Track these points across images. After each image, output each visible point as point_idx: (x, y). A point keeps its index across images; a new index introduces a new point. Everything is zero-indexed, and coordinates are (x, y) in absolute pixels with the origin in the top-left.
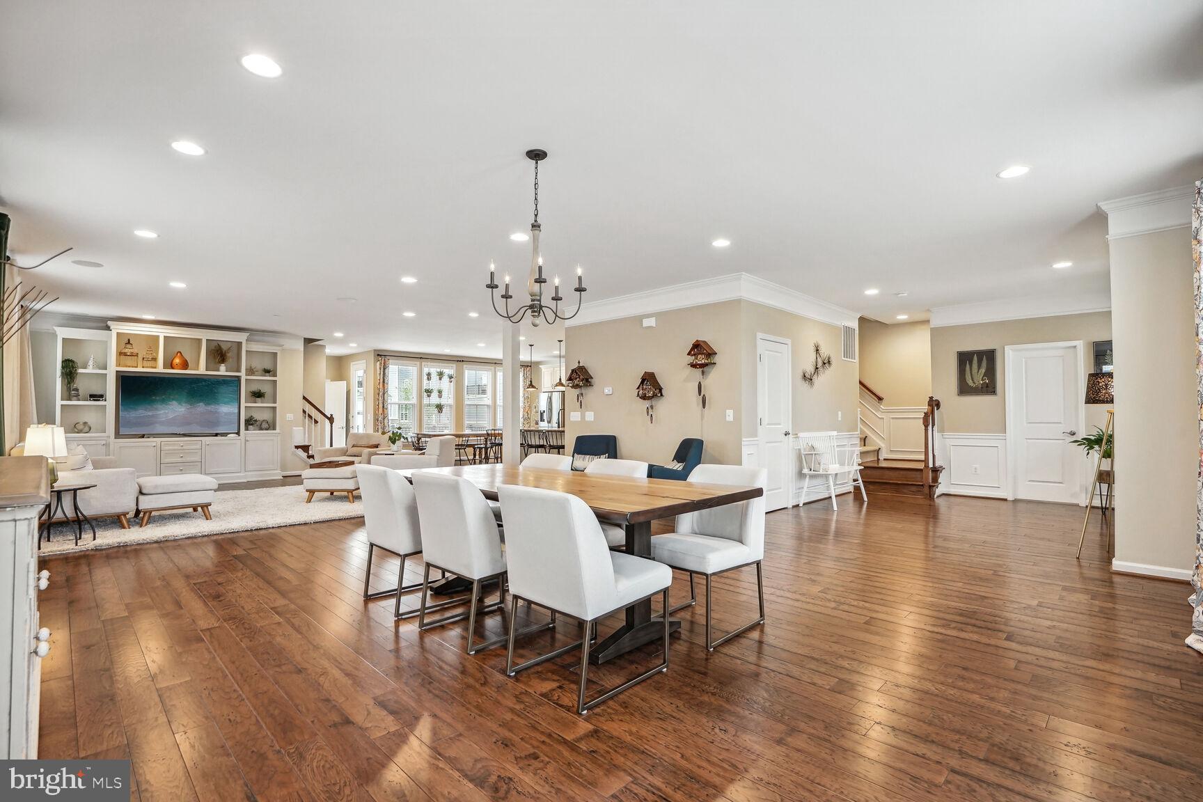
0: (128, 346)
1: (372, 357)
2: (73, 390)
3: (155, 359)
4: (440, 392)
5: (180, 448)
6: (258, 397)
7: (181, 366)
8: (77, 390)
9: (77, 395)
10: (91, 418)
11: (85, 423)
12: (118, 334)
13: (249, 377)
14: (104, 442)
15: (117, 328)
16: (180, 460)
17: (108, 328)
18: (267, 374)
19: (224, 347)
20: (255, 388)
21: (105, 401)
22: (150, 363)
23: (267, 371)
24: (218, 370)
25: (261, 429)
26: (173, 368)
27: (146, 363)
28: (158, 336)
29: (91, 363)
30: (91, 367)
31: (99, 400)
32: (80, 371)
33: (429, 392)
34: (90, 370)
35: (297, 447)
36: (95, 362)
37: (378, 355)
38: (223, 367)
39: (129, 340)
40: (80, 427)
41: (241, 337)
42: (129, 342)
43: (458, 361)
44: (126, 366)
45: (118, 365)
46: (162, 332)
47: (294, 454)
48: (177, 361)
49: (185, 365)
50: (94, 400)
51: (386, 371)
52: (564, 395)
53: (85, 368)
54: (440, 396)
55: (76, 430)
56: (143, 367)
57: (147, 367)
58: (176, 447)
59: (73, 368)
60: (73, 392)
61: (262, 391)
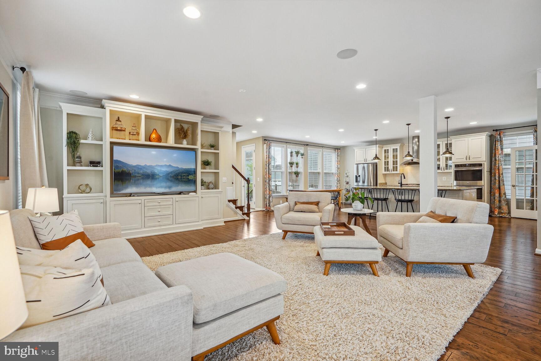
0: (118, 123)
1: (261, 141)
2: (77, 158)
3: (138, 134)
4: (297, 164)
5: (158, 204)
6: (207, 165)
7: (157, 140)
8: (80, 157)
9: (80, 162)
10: (91, 180)
11: (87, 185)
12: (111, 111)
13: (202, 150)
14: (102, 201)
15: (110, 106)
16: (158, 213)
17: (103, 107)
18: (212, 148)
19: (186, 126)
20: (206, 158)
21: (102, 166)
22: (134, 137)
23: (212, 146)
24: (182, 144)
25: (209, 189)
26: (150, 141)
27: (131, 137)
28: (140, 115)
29: (90, 136)
30: (90, 138)
31: (97, 166)
32: (82, 141)
33: (291, 164)
34: (89, 141)
35: (229, 201)
36: (93, 135)
37: (265, 140)
38: (185, 142)
39: (119, 118)
40: (83, 188)
41: (197, 119)
42: (118, 120)
43: (307, 145)
44: (118, 138)
45: (112, 137)
46: (144, 112)
47: (228, 206)
48: (154, 136)
49: (159, 139)
50: (93, 166)
51: (270, 150)
52: (377, 165)
53: (86, 139)
54: (297, 167)
55: (80, 191)
56: (130, 140)
57: (133, 140)
58: (154, 204)
59: (76, 139)
60: (77, 159)
61: (210, 161)
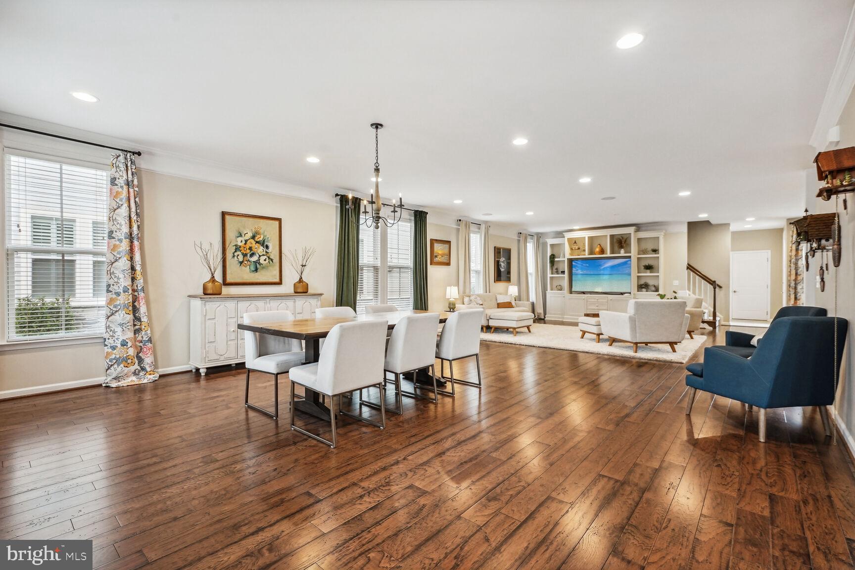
0: (575, 244)
2: (555, 269)
3: (584, 250)
5: (596, 301)
6: (649, 269)
7: (600, 253)
8: (557, 269)
9: (557, 272)
11: (560, 286)
13: (640, 256)
14: (567, 296)
15: (569, 235)
16: (596, 308)
19: (621, 238)
20: (645, 263)
21: (565, 274)
22: (583, 253)
23: (654, 251)
24: (620, 253)
25: (651, 291)
26: (595, 254)
27: (581, 253)
28: (585, 237)
29: (561, 255)
32: (556, 259)
38: (622, 251)
41: (631, 230)
42: (575, 242)
44: (574, 255)
45: (571, 254)
46: (586, 234)
48: (598, 250)
49: (602, 252)
50: (562, 274)
55: (557, 289)
57: (581, 255)
59: (553, 258)
61: (651, 265)
